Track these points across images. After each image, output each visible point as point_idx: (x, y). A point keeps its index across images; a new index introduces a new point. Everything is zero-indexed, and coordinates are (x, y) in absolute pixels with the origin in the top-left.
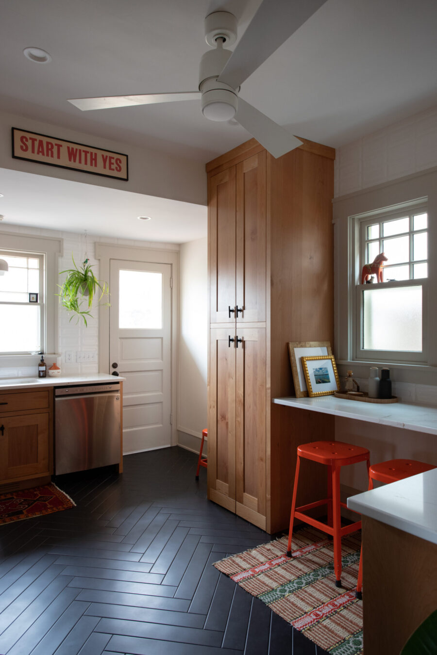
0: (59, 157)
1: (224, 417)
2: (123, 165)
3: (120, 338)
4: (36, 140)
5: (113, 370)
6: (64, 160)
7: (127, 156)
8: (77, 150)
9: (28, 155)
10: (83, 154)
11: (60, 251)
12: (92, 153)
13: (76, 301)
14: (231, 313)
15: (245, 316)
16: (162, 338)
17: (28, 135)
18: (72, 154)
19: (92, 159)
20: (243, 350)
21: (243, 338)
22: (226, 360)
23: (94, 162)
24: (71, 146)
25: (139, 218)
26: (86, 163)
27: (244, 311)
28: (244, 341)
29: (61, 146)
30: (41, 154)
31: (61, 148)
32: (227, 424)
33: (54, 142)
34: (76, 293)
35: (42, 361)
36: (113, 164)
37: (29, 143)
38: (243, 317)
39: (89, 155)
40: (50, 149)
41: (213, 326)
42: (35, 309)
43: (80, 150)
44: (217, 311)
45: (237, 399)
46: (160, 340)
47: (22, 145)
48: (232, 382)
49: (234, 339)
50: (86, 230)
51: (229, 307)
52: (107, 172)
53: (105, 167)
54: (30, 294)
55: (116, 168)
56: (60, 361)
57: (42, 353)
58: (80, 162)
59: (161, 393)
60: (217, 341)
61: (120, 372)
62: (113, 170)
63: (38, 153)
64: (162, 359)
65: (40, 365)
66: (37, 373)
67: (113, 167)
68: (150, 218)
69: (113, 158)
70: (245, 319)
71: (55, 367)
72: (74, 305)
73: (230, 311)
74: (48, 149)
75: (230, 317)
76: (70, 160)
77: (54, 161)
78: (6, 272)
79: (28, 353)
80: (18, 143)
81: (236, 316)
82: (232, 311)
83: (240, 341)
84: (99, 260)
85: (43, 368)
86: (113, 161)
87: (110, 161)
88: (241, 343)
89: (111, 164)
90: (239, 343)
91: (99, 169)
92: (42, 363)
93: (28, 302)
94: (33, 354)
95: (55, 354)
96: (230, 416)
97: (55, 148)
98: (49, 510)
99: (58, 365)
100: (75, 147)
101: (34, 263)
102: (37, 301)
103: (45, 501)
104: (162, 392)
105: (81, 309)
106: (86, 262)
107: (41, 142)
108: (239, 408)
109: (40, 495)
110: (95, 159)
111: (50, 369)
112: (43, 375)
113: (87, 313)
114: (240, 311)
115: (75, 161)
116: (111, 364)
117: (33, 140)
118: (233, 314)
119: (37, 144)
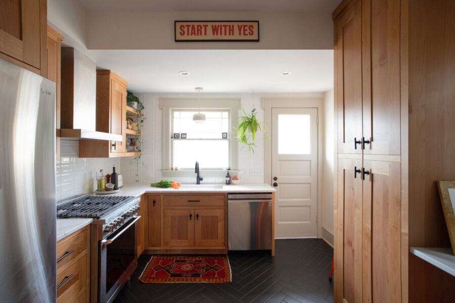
0: (205, 34)
1: (350, 243)
2: (255, 30)
3: (279, 160)
4: (190, 26)
5: (274, 182)
6: (210, 36)
7: (258, 22)
8: (218, 26)
9: (185, 37)
10: (223, 28)
11: (239, 106)
12: (230, 26)
13: (245, 136)
14: (357, 144)
15: (372, 147)
16: (310, 161)
17: (185, 24)
18: (215, 30)
19: (230, 30)
20: (370, 183)
21: (371, 170)
22: (353, 189)
23: (231, 32)
24: (214, 24)
25: (281, 74)
26: (225, 34)
27: (372, 142)
28: (372, 174)
29: (207, 26)
30: (193, 35)
31: (207, 27)
32: (353, 251)
33: (202, 24)
34: (245, 131)
35: (228, 174)
36: (247, 30)
37: (185, 30)
38: (371, 148)
39: (228, 28)
40: (199, 30)
41: (340, 156)
42: (226, 142)
43: (221, 26)
44: (344, 142)
45: (364, 231)
46: (309, 162)
47: (181, 31)
48: (358, 212)
49: (361, 170)
50: (253, 90)
51: (355, 139)
52: (242, 37)
53: (240, 34)
54: (223, 133)
55: (249, 33)
56: (240, 174)
57: (229, 169)
58: (221, 34)
59: (309, 200)
60: (344, 170)
61: (279, 183)
62: (247, 35)
63: (191, 35)
64: (311, 176)
65: (227, 177)
66: (225, 181)
67: (246, 32)
68: (290, 73)
69: (247, 26)
70: (373, 151)
71: (236, 178)
72: (244, 139)
73: (356, 142)
74: (198, 30)
75: (356, 148)
76: (214, 35)
77: (203, 37)
78: (204, 121)
79: (221, 169)
80: (178, 30)
81: (363, 148)
82: (359, 142)
83: (368, 173)
84: (264, 109)
85: (228, 179)
86: (247, 28)
87: (244, 28)
88: (369, 176)
89: (245, 30)
90: (365, 175)
91: (236, 36)
92: (228, 176)
93: (221, 138)
94: (224, 169)
95: (236, 170)
96: (357, 244)
97: (203, 28)
98: (214, 280)
99: (238, 177)
100: (217, 24)
101: (226, 114)
102: (227, 138)
103: (216, 270)
104: (310, 198)
105: (249, 141)
106: (253, 111)
107: (193, 26)
108: (366, 241)
109: (216, 264)
110: (233, 30)
111: (233, 179)
112: (229, 183)
113: (253, 144)
114: (368, 142)
115: (217, 34)
116: (273, 177)
117: (188, 26)
118: (359, 146)
119: (190, 28)
